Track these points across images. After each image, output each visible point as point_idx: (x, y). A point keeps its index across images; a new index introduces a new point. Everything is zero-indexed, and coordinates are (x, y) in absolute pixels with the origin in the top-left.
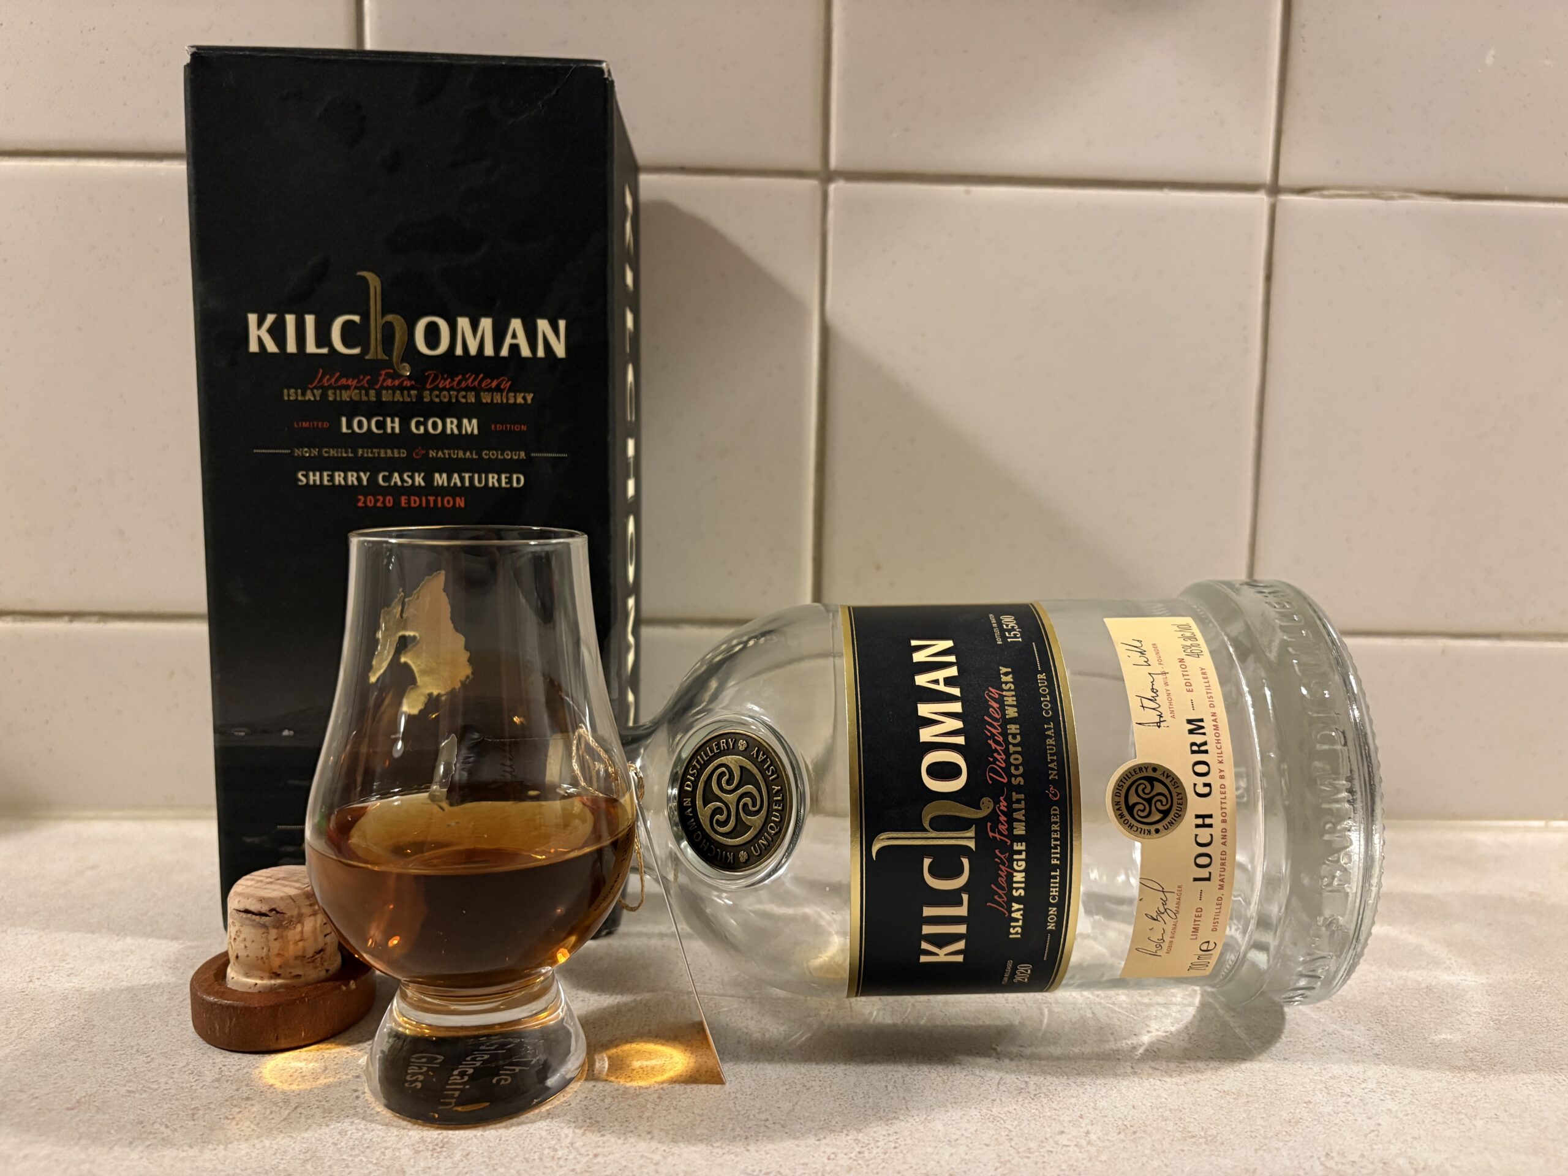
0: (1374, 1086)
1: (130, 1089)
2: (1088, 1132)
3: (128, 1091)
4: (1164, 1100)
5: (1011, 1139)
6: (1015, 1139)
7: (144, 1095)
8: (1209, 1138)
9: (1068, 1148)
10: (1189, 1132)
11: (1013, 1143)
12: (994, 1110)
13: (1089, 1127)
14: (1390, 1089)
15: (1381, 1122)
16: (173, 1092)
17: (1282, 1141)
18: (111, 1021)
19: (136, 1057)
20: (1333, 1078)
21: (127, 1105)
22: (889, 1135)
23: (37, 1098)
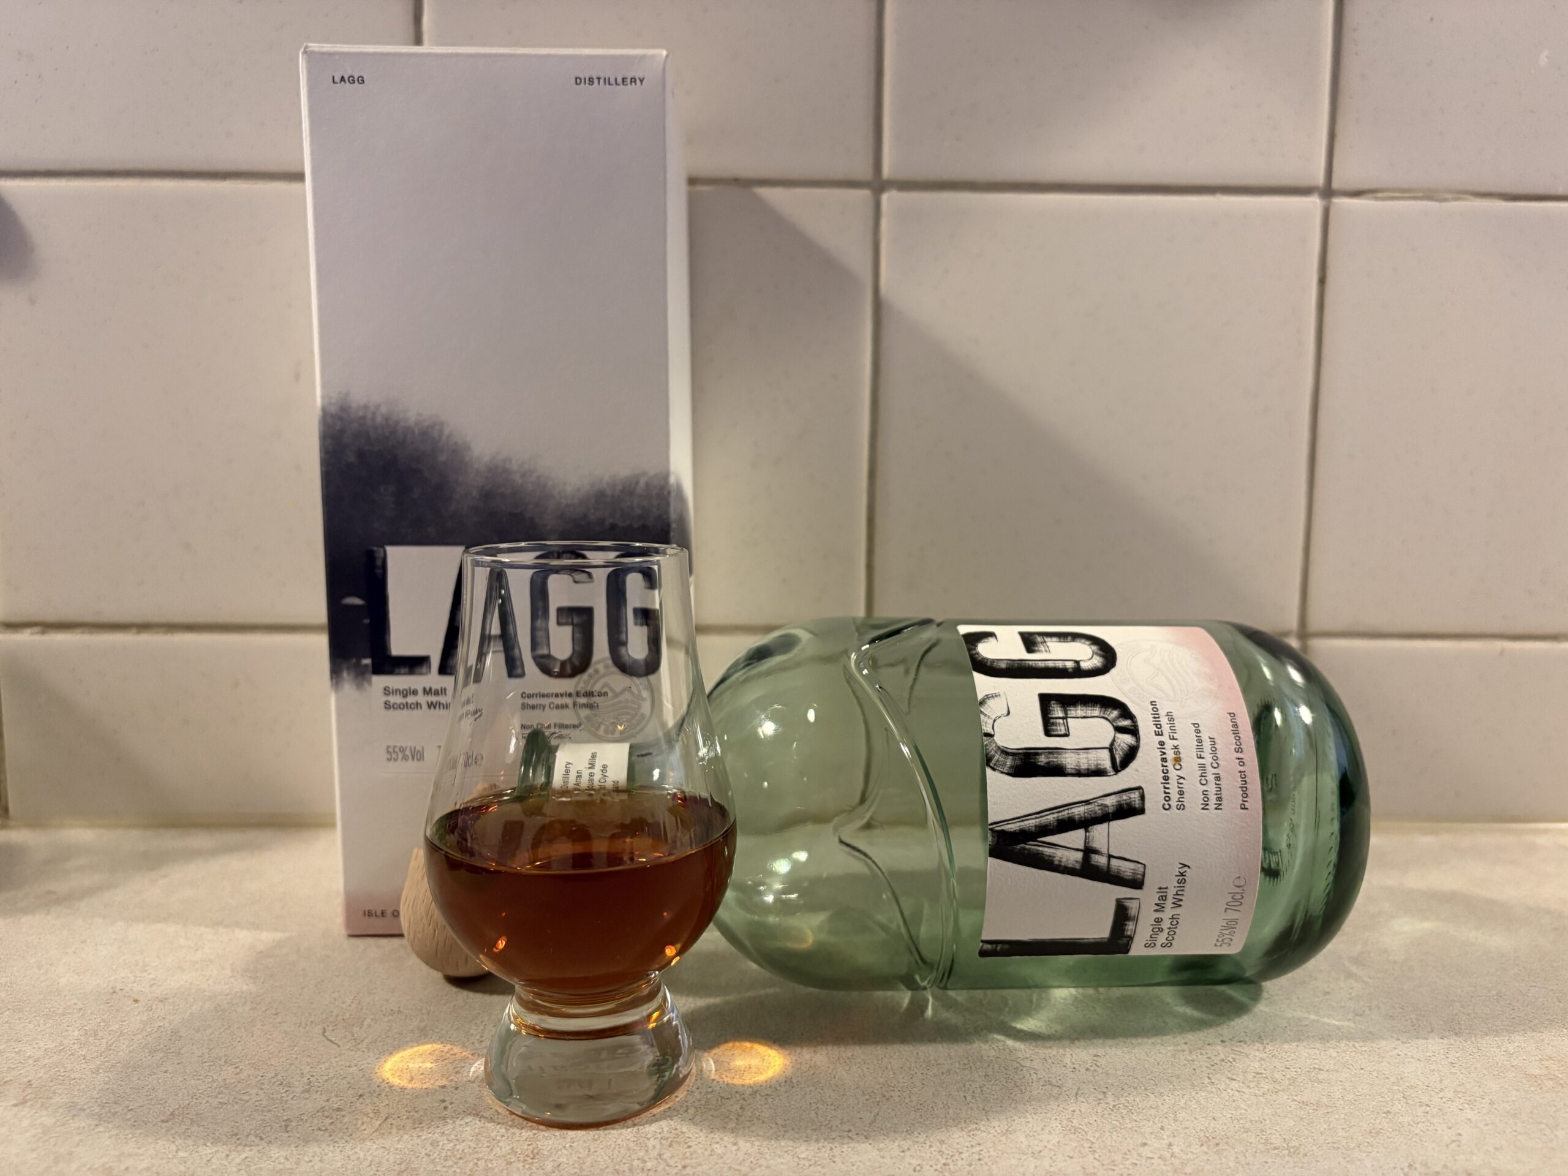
0: (1451, 1095)
1: (221, 1101)
2: (1170, 1145)
3: (220, 1103)
4: (1243, 1111)
5: (1095, 1151)
6: (1098, 1151)
7: (236, 1107)
8: (1292, 1150)
9: (1153, 1161)
10: (1271, 1144)
11: (1097, 1156)
12: (1074, 1121)
13: (1171, 1139)
14: (1469, 1098)
15: (1462, 1133)
16: (264, 1102)
17: (1365, 1152)
18: (197, 1032)
19: (224, 1068)
20: (1411, 1087)
21: (220, 1117)
22: (972, 1146)
23: (132, 1110)
